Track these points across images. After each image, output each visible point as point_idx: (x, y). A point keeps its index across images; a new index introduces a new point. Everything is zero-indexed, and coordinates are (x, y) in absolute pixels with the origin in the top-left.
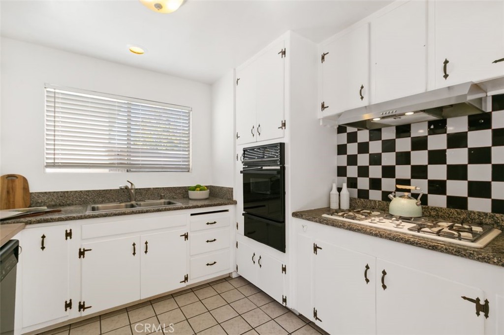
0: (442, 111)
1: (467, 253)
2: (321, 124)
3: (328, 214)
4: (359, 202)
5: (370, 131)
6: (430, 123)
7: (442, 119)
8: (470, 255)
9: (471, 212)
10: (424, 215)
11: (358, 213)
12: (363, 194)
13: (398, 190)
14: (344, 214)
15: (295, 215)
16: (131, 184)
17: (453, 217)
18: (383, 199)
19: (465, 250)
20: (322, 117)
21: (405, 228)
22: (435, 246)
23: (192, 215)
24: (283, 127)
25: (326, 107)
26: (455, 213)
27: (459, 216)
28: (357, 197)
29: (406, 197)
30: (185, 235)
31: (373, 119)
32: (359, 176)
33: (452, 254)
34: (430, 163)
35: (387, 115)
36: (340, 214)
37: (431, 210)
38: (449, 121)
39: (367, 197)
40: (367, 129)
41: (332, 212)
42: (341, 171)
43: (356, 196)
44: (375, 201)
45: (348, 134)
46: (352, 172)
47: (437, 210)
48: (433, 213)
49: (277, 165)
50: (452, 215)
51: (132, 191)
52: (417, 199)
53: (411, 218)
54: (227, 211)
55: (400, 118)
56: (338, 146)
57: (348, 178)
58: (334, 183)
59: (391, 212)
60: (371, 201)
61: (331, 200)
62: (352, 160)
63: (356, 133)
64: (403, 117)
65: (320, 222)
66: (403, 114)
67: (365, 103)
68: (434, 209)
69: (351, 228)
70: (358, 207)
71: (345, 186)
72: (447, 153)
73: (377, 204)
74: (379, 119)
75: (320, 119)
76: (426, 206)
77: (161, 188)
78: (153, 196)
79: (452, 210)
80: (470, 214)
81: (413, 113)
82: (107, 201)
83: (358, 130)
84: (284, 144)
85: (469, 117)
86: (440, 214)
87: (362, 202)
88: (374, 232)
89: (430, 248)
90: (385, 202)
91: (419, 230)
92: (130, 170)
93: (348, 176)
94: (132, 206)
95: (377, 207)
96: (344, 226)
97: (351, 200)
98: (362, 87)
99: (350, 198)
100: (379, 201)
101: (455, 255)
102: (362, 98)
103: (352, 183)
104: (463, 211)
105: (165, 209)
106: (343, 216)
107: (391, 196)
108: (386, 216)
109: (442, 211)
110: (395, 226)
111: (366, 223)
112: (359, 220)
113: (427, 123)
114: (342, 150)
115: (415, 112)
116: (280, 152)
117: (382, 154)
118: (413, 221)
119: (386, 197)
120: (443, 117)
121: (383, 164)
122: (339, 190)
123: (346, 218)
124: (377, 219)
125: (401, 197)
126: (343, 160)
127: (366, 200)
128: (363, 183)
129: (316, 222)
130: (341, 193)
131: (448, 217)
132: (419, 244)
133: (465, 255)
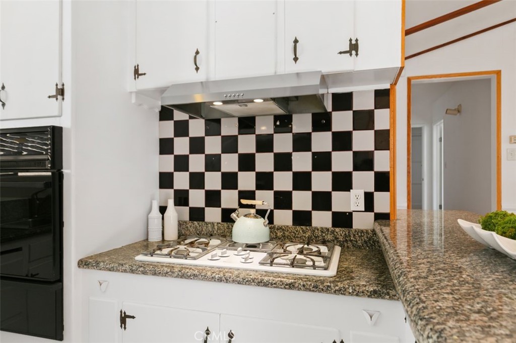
0: (288, 104)
1: (324, 287)
2: (133, 101)
3: (146, 255)
4: (191, 226)
5: (205, 120)
6: (277, 118)
7: (288, 114)
8: (327, 289)
9: (315, 228)
10: (271, 239)
11: (192, 247)
12: (197, 214)
13: (241, 206)
14: (172, 251)
15: (83, 263)
17: (299, 236)
18: (223, 221)
19: (322, 282)
20: (134, 90)
21: (255, 261)
22: (291, 283)
24: (60, 97)
25: (141, 74)
26: (301, 231)
27: (304, 235)
28: (188, 220)
29: (252, 215)
31: (212, 102)
32: (191, 188)
33: (310, 290)
34: (276, 170)
35: (232, 98)
36: (166, 251)
37: (278, 229)
38: (295, 117)
39: (203, 219)
40: (202, 117)
41: (151, 250)
42: (166, 180)
43: (186, 217)
44: (213, 224)
45: (176, 123)
46: (181, 181)
47: (283, 230)
48: (280, 234)
49: (46, 170)
50: (298, 234)
52: (264, 218)
53: (259, 244)
55: (246, 106)
56: (161, 140)
57: (176, 191)
58: (154, 199)
59: (234, 239)
60: (207, 224)
61: (149, 228)
62: (181, 163)
63: (186, 122)
64: (250, 105)
65: (132, 271)
66: (252, 101)
67: (200, 77)
68: (280, 228)
69: (184, 274)
70: (190, 236)
71: (171, 203)
72: (292, 157)
73: (216, 227)
74: (221, 103)
75: (131, 93)
76: (272, 225)
79: (298, 228)
80: (314, 231)
81: (262, 101)
83: (191, 118)
84: (60, 129)
85: (314, 115)
86: (287, 233)
87: (196, 227)
88: (217, 276)
89: (287, 287)
90: (225, 224)
91: (272, 264)
93: (175, 188)
95: (215, 232)
96: (173, 273)
97: (181, 224)
98: (197, 53)
99: (179, 221)
100: (218, 223)
101: (313, 291)
102: (197, 69)
103: (181, 199)
104: (308, 227)
106: (169, 255)
107: (234, 215)
108: (229, 246)
109: (288, 230)
110: (243, 261)
111: (204, 261)
112: (194, 258)
113: (272, 117)
114: (166, 146)
115: (265, 100)
116: (53, 144)
117: (222, 155)
118: (262, 248)
119: (227, 216)
120: (289, 111)
121: (223, 170)
122: (163, 210)
123: (175, 257)
124: (218, 252)
125: (245, 216)
126: (167, 163)
127: (201, 223)
128: (197, 198)
129: (125, 271)
130: (165, 215)
131: (294, 237)
132: (274, 284)
133: (323, 290)
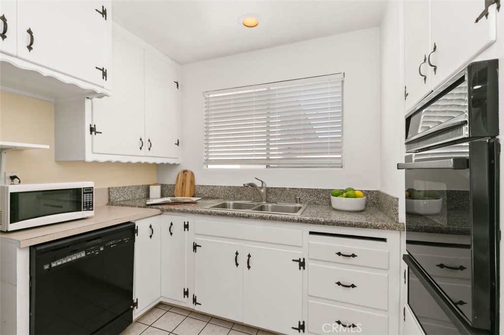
16: (262, 182)
23: (311, 233)
30: (299, 261)
51: (262, 191)
54: (384, 240)
77: (298, 189)
78: (289, 198)
82: (244, 198)
92: (269, 166)
94: (261, 208)
105: (270, 217)
